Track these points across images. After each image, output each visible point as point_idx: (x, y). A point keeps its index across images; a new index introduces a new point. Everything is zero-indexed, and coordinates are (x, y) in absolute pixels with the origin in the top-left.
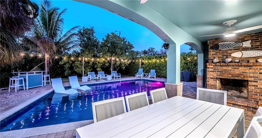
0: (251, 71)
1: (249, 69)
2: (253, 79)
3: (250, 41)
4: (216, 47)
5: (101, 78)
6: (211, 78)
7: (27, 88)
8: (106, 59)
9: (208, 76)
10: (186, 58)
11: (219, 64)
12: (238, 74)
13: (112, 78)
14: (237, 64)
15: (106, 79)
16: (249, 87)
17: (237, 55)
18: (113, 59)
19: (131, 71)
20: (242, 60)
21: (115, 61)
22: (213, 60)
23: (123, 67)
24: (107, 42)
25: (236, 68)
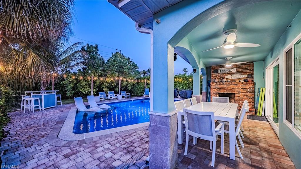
0: (237, 87)
1: (236, 86)
2: (237, 92)
3: (236, 69)
4: (216, 71)
5: (112, 98)
6: (213, 93)
7: (43, 108)
8: (114, 79)
9: (211, 92)
10: (188, 79)
11: (218, 83)
12: (230, 90)
13: (122, 98)
14: (229, 83)
15: (117, 99)
16: (236, 98)
17: (229, 77)
18: (121, 78)
19: (135, 92)
20: (232, 80)
21: (122, 81)
22: (214, 80)
23: (128, 87)
24: (115, 62)
25: (228, 86)
